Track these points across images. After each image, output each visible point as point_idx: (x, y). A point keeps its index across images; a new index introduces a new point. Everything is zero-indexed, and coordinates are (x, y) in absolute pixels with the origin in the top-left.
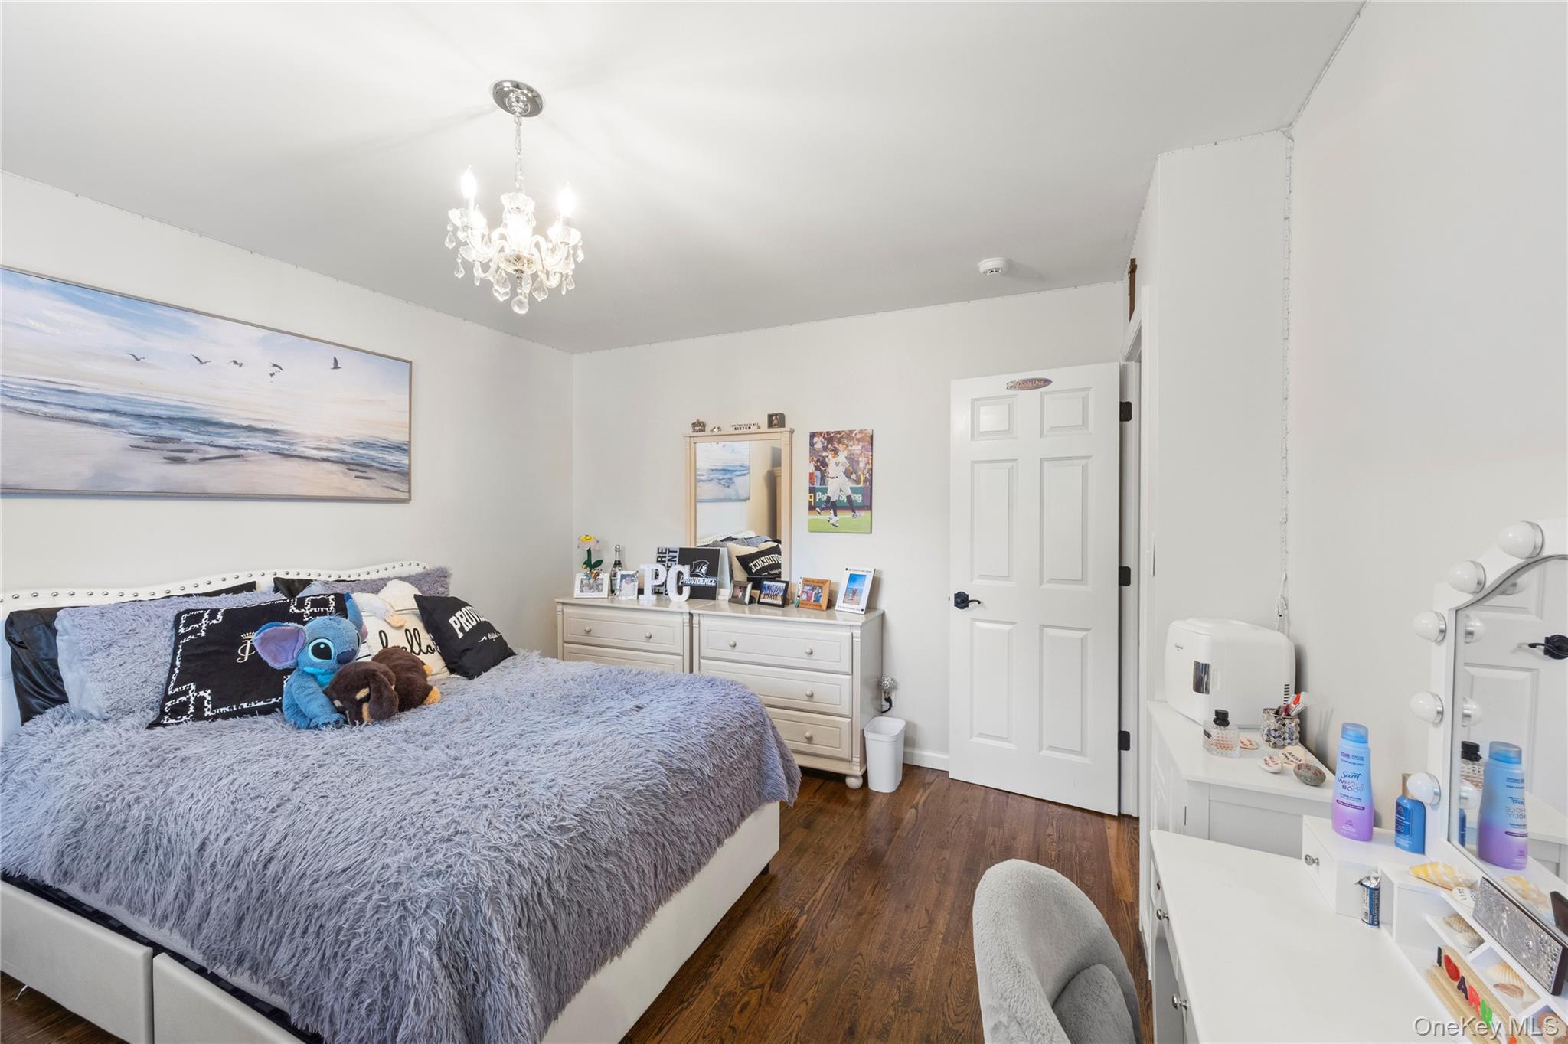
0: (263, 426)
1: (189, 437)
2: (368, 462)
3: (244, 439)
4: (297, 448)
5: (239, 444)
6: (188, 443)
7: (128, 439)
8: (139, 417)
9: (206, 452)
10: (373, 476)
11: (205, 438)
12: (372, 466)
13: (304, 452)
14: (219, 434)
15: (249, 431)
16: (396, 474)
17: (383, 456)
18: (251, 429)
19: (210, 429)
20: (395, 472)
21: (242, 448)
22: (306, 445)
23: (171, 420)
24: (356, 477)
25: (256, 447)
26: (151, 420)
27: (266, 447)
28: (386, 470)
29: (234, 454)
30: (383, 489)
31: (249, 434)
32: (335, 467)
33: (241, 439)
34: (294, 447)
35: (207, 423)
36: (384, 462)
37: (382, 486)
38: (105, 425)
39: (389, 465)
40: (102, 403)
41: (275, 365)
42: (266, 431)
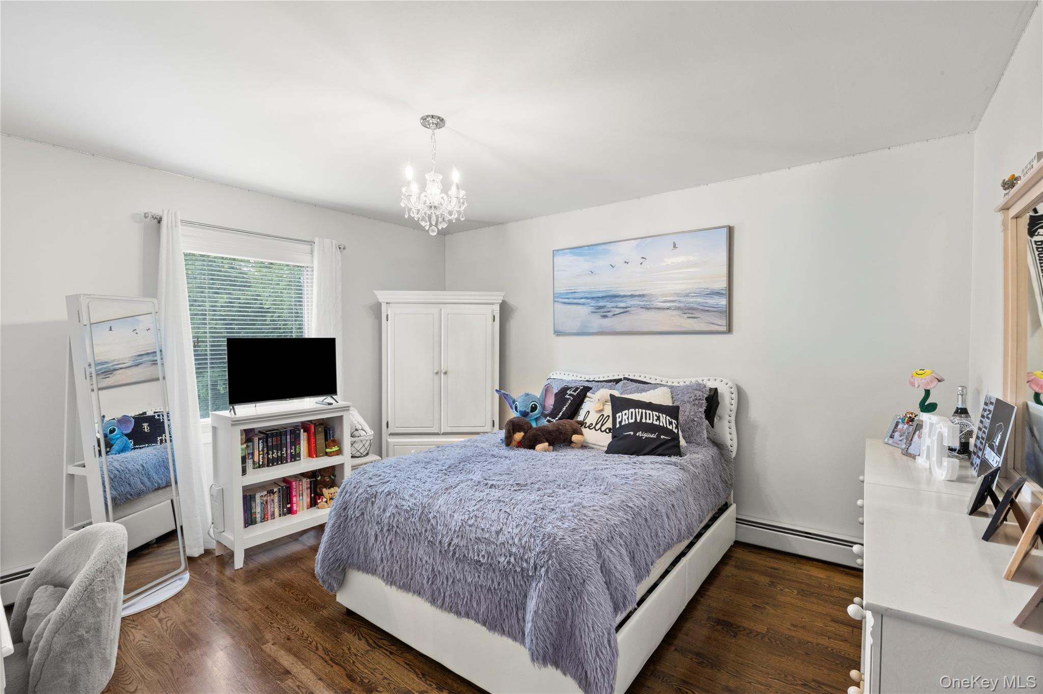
0: (637, 293)
1: (609, 305)
2: (695, 306)
3: (630, 302)
4: (653, 303)
5: (627, 305)
6: (608, 308)
7: (591, 309)
8: (593, 298)
9: (615, 311)
10: (699, 316)
11: (614, 304)
12: (699, 309)
13: (657, 305)
14: (620, 301)
15: (632, 297)
16: (716, 313)
17: (706, 301)
18: (632, 296)
19: (616, 299)
20: (715, 311)
21: (628, 307)
22: (657, 301)
23: (603, 297)
24: (688, 318)
25: (634, 306)
26: (596, 299)
27: (639, 305)
28: (708, 311)
29: (625, 311)
30: (706, 324)
31: (632, 299)
32: (674, 313)
33: (628, 302)
34: (652, 303)
35: (615, 296)
36: (706, 305)
37: (705, 323)
38: (584, 304)
39: (710, 307)
40: (582, 295)
41: (643, 258)
42: (640, 296)
